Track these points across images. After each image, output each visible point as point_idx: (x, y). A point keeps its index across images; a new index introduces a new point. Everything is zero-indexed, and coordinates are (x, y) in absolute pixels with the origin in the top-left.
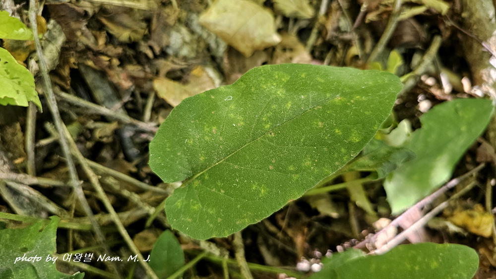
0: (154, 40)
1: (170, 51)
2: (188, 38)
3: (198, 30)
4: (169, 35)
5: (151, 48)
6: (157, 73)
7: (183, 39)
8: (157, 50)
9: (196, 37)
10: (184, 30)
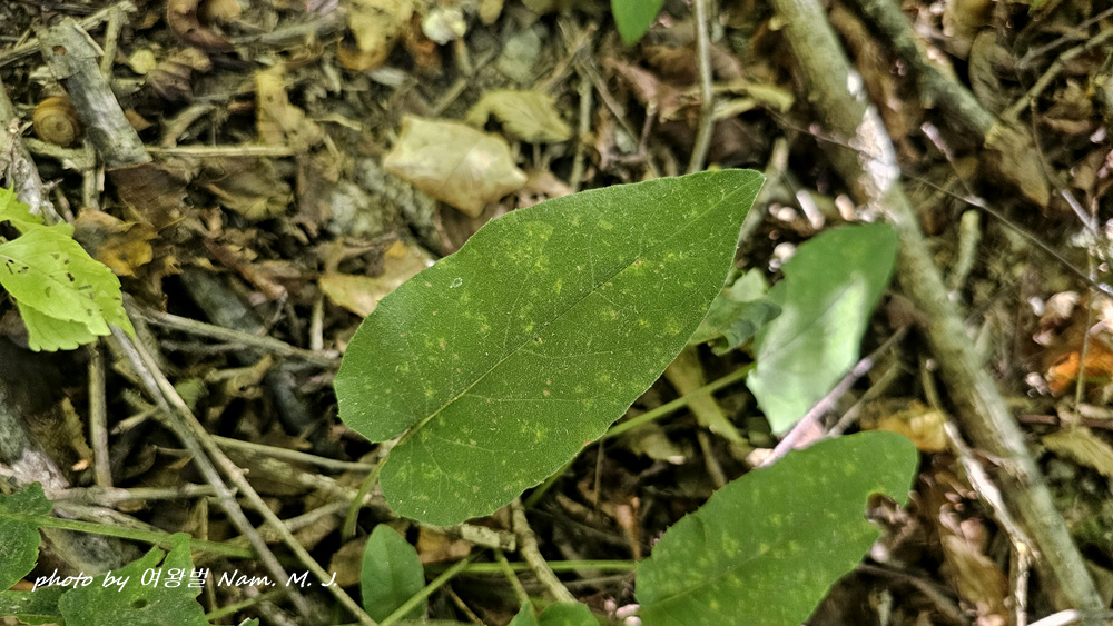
0: (304, 214)
1: (336, 229)
2: (363, 202)
3: (379, 186)
4: (330, 200)
5: (302, 227)
6: (321, 267)
7: (355, 203)
8: (313, 229)
9: (377, 198)
10: (354, 190)
